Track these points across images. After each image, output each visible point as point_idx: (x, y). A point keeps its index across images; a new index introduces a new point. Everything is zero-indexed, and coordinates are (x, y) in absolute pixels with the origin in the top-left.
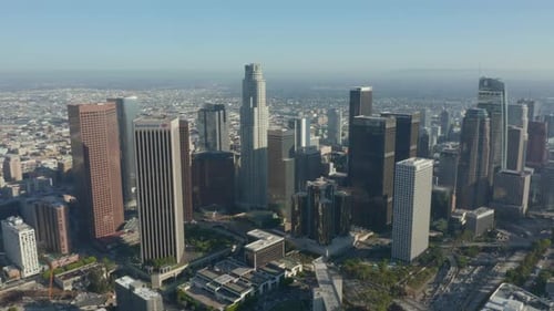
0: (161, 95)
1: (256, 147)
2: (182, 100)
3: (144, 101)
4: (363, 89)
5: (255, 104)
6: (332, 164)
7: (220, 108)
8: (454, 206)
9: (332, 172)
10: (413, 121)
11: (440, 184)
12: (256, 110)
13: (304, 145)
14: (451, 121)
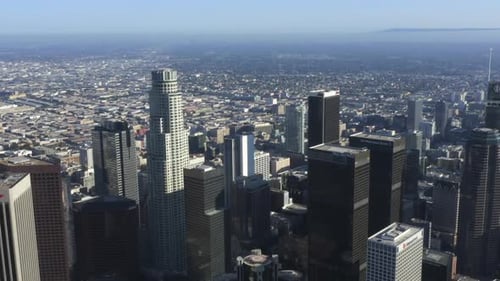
0: (82, 69)
1: (170, 190)
2: (108, 77)
3: (60, 80)
4: (327, 95)
5: (167, 129)
6: (286, 194)
7: (120, 127)
8: (454, 270)
9: (288, 203)
10: (396, 149)
11: (434, 249)
12: (168, 137)
13: (245, 173)
14: (449, 113)
